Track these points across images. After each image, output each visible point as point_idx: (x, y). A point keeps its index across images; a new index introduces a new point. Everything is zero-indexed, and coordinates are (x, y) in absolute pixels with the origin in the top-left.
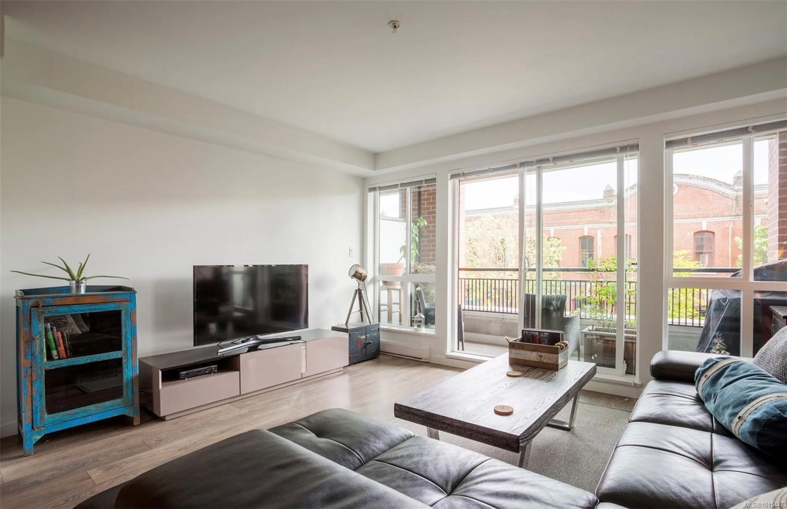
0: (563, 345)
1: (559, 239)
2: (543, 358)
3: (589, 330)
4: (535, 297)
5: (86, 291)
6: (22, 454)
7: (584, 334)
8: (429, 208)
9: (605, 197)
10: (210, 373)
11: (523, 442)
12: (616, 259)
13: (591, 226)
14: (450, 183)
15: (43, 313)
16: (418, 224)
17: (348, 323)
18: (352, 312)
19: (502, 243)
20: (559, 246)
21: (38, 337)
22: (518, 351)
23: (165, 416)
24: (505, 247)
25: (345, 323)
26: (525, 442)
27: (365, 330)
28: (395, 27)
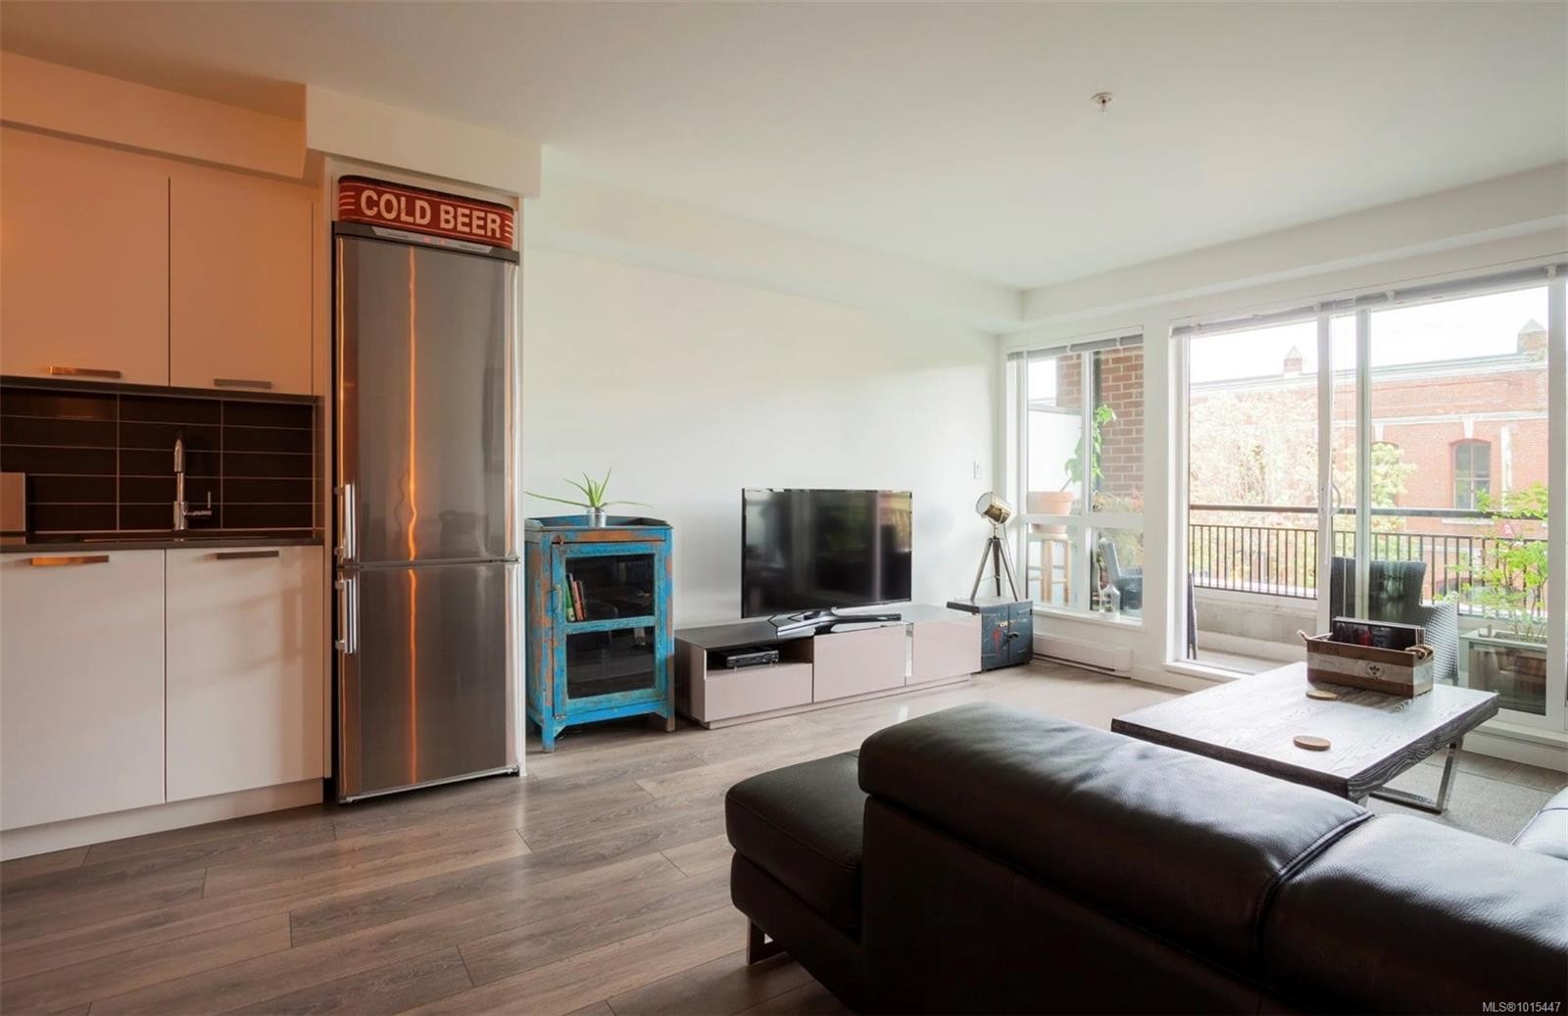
0: (1422, 650)
1: (1396, 446)
2: (1378, 674)
3: (1480, 636)
4: (1354, 564)
5: (607, 524)
6: (540, 749)
7: (1467, 644)
8: (1117, 388)
9: (1521, 350)
10: (768, 663)
11: (1354, 791)
12: (1547, 492)
13: (1481, 417)
14: (1172, 343)
15: (565, 552)
16: (1099, 419)
17: (976, 597)
18: (983, 578)
19: (1257, 453)
20: (1397, 462)
21: (559, 586)
22: (1327, 657)
23: (708, 723)
24: (1264, 462)
25: (969, 597)
26: (1358, 793)
27: (1008, 611)
28: (1104, 101)
